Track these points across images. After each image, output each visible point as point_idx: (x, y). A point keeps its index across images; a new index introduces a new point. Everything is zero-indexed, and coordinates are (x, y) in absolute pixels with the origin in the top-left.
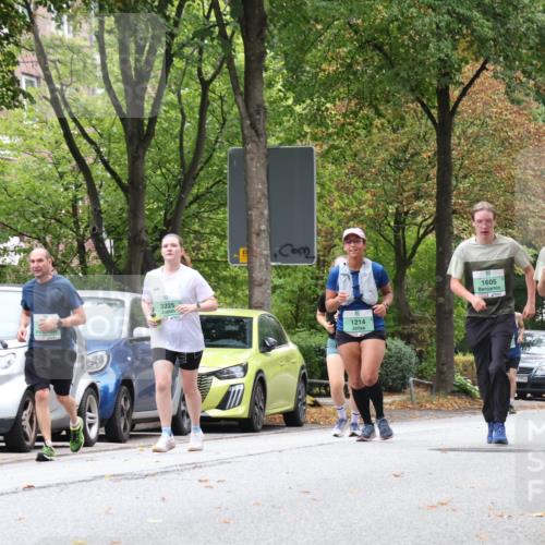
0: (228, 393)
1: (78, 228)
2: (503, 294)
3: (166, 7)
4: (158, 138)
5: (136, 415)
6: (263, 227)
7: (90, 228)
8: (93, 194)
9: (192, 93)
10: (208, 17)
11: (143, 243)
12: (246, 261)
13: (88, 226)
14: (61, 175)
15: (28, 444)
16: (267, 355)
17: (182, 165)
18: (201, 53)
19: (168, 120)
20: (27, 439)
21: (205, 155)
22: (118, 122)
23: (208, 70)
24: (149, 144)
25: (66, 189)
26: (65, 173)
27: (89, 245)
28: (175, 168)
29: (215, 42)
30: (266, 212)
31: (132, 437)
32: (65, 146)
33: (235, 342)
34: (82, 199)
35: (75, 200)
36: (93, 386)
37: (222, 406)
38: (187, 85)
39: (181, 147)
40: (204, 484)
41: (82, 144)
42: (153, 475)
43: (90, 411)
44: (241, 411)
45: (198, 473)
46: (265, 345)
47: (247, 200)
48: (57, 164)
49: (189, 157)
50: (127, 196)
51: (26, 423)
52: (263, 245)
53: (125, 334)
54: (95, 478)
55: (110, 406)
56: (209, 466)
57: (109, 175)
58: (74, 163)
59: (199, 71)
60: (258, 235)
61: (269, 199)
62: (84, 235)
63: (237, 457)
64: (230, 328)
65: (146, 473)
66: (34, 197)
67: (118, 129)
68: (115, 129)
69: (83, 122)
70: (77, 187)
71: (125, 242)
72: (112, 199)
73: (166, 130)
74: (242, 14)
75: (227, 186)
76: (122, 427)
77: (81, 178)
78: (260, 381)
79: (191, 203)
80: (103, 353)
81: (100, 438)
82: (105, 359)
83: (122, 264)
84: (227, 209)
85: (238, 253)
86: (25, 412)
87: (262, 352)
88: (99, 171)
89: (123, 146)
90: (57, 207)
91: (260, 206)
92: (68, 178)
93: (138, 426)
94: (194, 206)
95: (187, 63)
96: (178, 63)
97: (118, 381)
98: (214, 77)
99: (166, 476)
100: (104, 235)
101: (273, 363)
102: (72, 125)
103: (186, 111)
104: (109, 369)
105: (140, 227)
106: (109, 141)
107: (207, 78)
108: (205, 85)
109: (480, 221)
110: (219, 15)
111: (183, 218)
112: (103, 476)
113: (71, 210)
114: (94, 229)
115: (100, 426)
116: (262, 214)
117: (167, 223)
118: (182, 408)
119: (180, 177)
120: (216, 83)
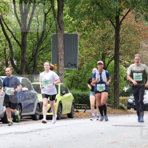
1: (6, 57)
2: (142, 80)
5: (23, 114)
6: (62, 58)
7: (10, 57)
8: (11, 47)
11: (25, 62)
12: (57, 68)
13: (9, 57)
16: (63, 96)
17: (38, 39)
18: (44, 5)
21: (45, 36)
24: (28, 32)
25: (2, 45)
26: (2, 41)
27: (9, 62)
28: (36, 39)
29: (49, 2)
30: (63, 53)
31: (21, 121)
32: (2, 32)
34: (7, 48)
35: (5, 49)
37: (49, 112)
39: (38, 33)
41: (7, 32)
42: (27, 132)
45: (41, 132)
46: (62, 93)
47: (57, 49)
49: (40, 36)
50: (21, 48)
52: (62, 63)
54: (10, 133)
56: (45, 130)
57: (15, 41)
58: (5, 38)
60: (61, 60)
61: (64, 49)
62: (8, 59)
63: (53, 127)
65: (25, 132)
69: (8, 25)
70: (6, 45)
71: (20, 62)
72: (16, 48)
75: (51, 45)
77: (7, 42)
78: (61, 104)
79: (40, 50)
83: (19, 68)
84: (51, 52)
87: (61, 95)
88: (12, 40)
89: (20, 32)
91: (61, 51)
93: (23, 118)
94: (42, 51)
98: (48, 12)
99: (31, 133)
100: (14, 60)
101: (64, 99)
102: (5, 26)
105: (25, 57)
107: (46, 12)
109: (136, 59)
111: (38, 55)
112: (12, 133)
113: (4, 52)
114: (11, 58)
116: (62, 54)
117: (33, 56)
118: (37, 112)
119: (37, 42)
120: (49, 14)
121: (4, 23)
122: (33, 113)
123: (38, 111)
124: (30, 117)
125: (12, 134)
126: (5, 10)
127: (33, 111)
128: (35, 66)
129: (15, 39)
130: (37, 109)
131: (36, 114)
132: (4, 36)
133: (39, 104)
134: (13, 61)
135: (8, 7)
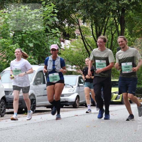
0: (117, 97)
3: (105, 20)
10: (113, 21)
14: (84, 53)
15: (77, 107)
18: (112, 28)
20: (77, 106)
25: (85, 56)
29: (115, 26)
32: (84, 48)
38: (109, 35)
40: (112, 115)
41: (88, 47)
44: (120, 100)
48: (83, 51)
51: (77, 102)
56: (113, 111)
58: (86, 51)
59: (111, 32)
63: (119, 109)
66: (78, 58)
69: (88, 43)
74: (120, 21)
77: (87, 54)
92: (85, 54)
95: (109, 31)
96: (107, 31)
98: (114, 33)
102: (86, 43)
106: (93, 46)
108: (113, 35)
110: (115, 21)
115: (91, 103)
120: (115, 34)
121: (86, 41)
126: (86, 33)
135: (88, 31)
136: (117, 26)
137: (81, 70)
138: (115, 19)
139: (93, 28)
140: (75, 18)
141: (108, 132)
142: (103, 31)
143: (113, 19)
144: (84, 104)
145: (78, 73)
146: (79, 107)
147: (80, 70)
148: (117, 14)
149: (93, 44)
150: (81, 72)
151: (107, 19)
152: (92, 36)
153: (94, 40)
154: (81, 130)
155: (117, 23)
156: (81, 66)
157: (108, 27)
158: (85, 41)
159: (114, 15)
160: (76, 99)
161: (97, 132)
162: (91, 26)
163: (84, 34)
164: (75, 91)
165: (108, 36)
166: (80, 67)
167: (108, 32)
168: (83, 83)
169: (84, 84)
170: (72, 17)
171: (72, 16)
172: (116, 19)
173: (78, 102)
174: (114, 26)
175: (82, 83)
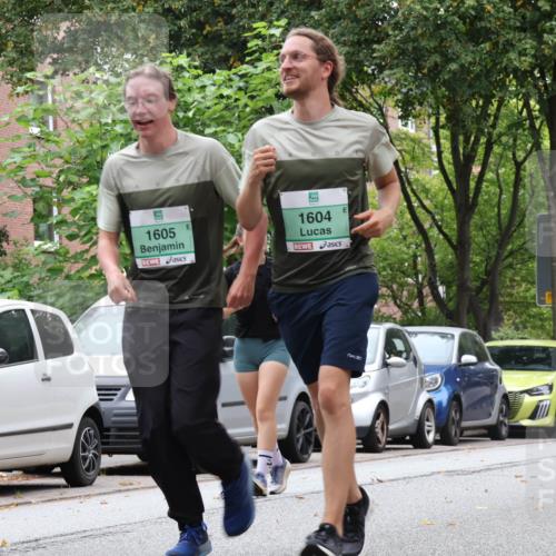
0: (537, 407)
2: (190, 258)
3: (487, 106)
4: (481, 207)
5: (465, 424)
7: (427, 278)
8: (429, 251)
9: (507, 171)
10: (521, 113)
11: (468, 289)
12: (551, 302)
13: (425, 277)
14: (405, 238)
15: (381, 446)
17: (500, 228)
18: (515, 140)
19: (487, 193)
20: (380, 442)
21: (518, 219)
22: (450, 196)
23: (521, 155)
24: (473, 212)
25: (408, 248)
26: (408, 236)
27: (426, 291)
28: (494, 231)
29: (526, 133)
31: (461, 442)
32: (408, 216)
33: (541, 367)
34: (420, 256)
35: (415, 256)
36: (430, 402)
37: (533, 416)
38: (504, 166)
39: (499, 214)
40: (519, 479)
41: (421, 213)
42: (479, 472)
43: (428, 420)
44: (548, 421)
45: (515, 470)
48: (401, 229)
49: (505, 221)
50: (456, 254)
51: (378, 430)
53: (454, 361)
54: (433, 474)
55: (444, 416)
57: (441, 237)
58: (415, 228)
59: (514, 154)
62: (422, 284)
64: (538, 355)
65: (473, 470)
66: (384, 256)
67: (449, 201)
68: (446, 202)
69: (422, 196)
70: (418, 246)
71: (454, 288)
72: (444, 254)
73: (486, 201)
74: (547, 110)
76: (453, 433)
77: (420, 239)
79: (507, 257)
80: (438, 376)
81: (436, 442)
82: (440, 380)
83: (451, 305)
85: (544, 296)
86: (378, 422)
88: (434, 233)
89: (453, 214)
90: (402, 262)
92: (410, 240)
93: (466, 433)
94: (510, 260)
95: (504, 149)
96: (497, 149)
97: (450, 397)
98: (525, 159)
99: (491, 473)
100: (438, 283)
102: (413, 199)
103: (503, 185)
104: (443, 388)
105: (466, 277)
106: (442, 210)
107: (520, 159)
108: (519, 166)
110: (530, 111)
111: (500, 269)
112: (439, 473)
113: (412, 263)
114: (430, 279)
115: (436, 432)
117: (488, 273)
118: (501, 418)
119: (498, 237)
120: (526, 163)
121: (413, 190)
122: (492, 421)
123: (505, 416)
124: (485, 431)
125: (439, 476)
126: (413, 158)
127: (490, 415)
128: (493, 298)
129: (441, 231)
130: (501, 411)
131: (500, 423)
132: (412, 223)
133: (505, 397)
134: (436, 288)
135: (423, 149)
136: (536, 133)
137: (395, 303)
138: (526, 105)
139: (442, 141)
140: (371, 100)
141: (501, 545)
142: (481, 150)
143: (521, 103)
144: (408, 438)
145: (382, 316)
146: (387, 446)
147: (391, 303)
148: (536, 86)
149: (442, 202)
150: (396, 309)
151: (496, 104)
152: (437, 172)
153: (445, 186)
154: (396, 539)
155: (537, 118)
156: (395, 286)
157: (500, 135)
158: (409, 190)
159: (524, 91)
160: (377, 416)
161: (461, 547)
162: (432, 134)
163: (404, 163)
164: (371, 386)
165: (502, 171)
166: (392, 291)
167: (501, 156)
168: (404, 355)
169: (406, 359)
170: (359, 98)
171: (357, 92)
172: (532, 103)
173: (382, 429)
174: (524, 130)
175: (399, 354)
